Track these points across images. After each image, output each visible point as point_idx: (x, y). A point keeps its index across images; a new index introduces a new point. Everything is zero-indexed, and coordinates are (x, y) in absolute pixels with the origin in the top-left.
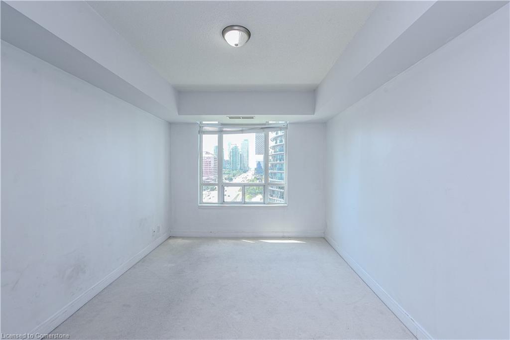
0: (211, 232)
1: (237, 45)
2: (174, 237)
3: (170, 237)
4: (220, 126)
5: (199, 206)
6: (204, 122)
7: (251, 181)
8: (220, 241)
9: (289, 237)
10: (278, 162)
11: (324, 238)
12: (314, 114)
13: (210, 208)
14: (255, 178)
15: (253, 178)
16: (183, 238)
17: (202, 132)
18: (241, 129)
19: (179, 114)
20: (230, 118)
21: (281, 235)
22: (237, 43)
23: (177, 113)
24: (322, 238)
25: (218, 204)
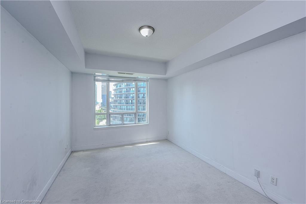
0: (103, 144)
1: (147, 36)
2: (75, 151)
3: (72, 152)
4: (108, 77)
5: (94, 129)
6: (96, 74)
7: (99, 111)
8: (111, 149)
9: (150, 141)
10: (118, 99)
11: (167, 140)
12: (165, 75)
13: (102, 129)
14: (101, 109)
15: (100, 109)
16: (83, 151)
17: (95, 80)
18: (122, 80)
19: (86, 68)
20: (119, 73)
21: (145, 140)
22: (147, 35)
23: (85, 67)
24: (166, 139)
25: (107, 126)
